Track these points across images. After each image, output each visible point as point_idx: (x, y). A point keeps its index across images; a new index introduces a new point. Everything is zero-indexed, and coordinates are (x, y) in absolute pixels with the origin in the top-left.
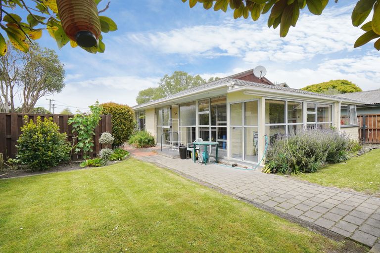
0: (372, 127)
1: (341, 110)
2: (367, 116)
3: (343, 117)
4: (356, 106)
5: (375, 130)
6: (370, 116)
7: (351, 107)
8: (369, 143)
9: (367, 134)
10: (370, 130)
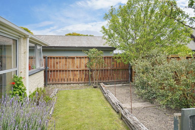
0: (53, 69)
1: (29, 50)
2: (48, 58)
3: (30, 58)
4: (42, 47)
5: (54, 71)
6: (51, 58)
7: (38, 47)
8: (50, 84)
9: (49, 76)
10: (51, 71)
